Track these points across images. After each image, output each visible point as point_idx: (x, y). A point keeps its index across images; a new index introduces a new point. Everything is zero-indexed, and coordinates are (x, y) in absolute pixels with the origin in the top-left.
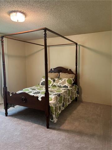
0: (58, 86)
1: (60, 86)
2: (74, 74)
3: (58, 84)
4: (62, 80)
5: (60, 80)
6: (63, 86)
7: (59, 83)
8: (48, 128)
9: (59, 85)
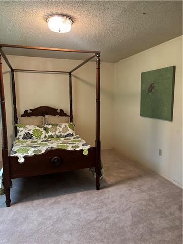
0: (57, 136)
1: (61, 135)
2: (68, 116)
3: (57, 133)
4: (61, 127)
5: (58, 127)
6: (65, 134)
7: (58, 131)
8: (98, 188)
9: (59, 134)
